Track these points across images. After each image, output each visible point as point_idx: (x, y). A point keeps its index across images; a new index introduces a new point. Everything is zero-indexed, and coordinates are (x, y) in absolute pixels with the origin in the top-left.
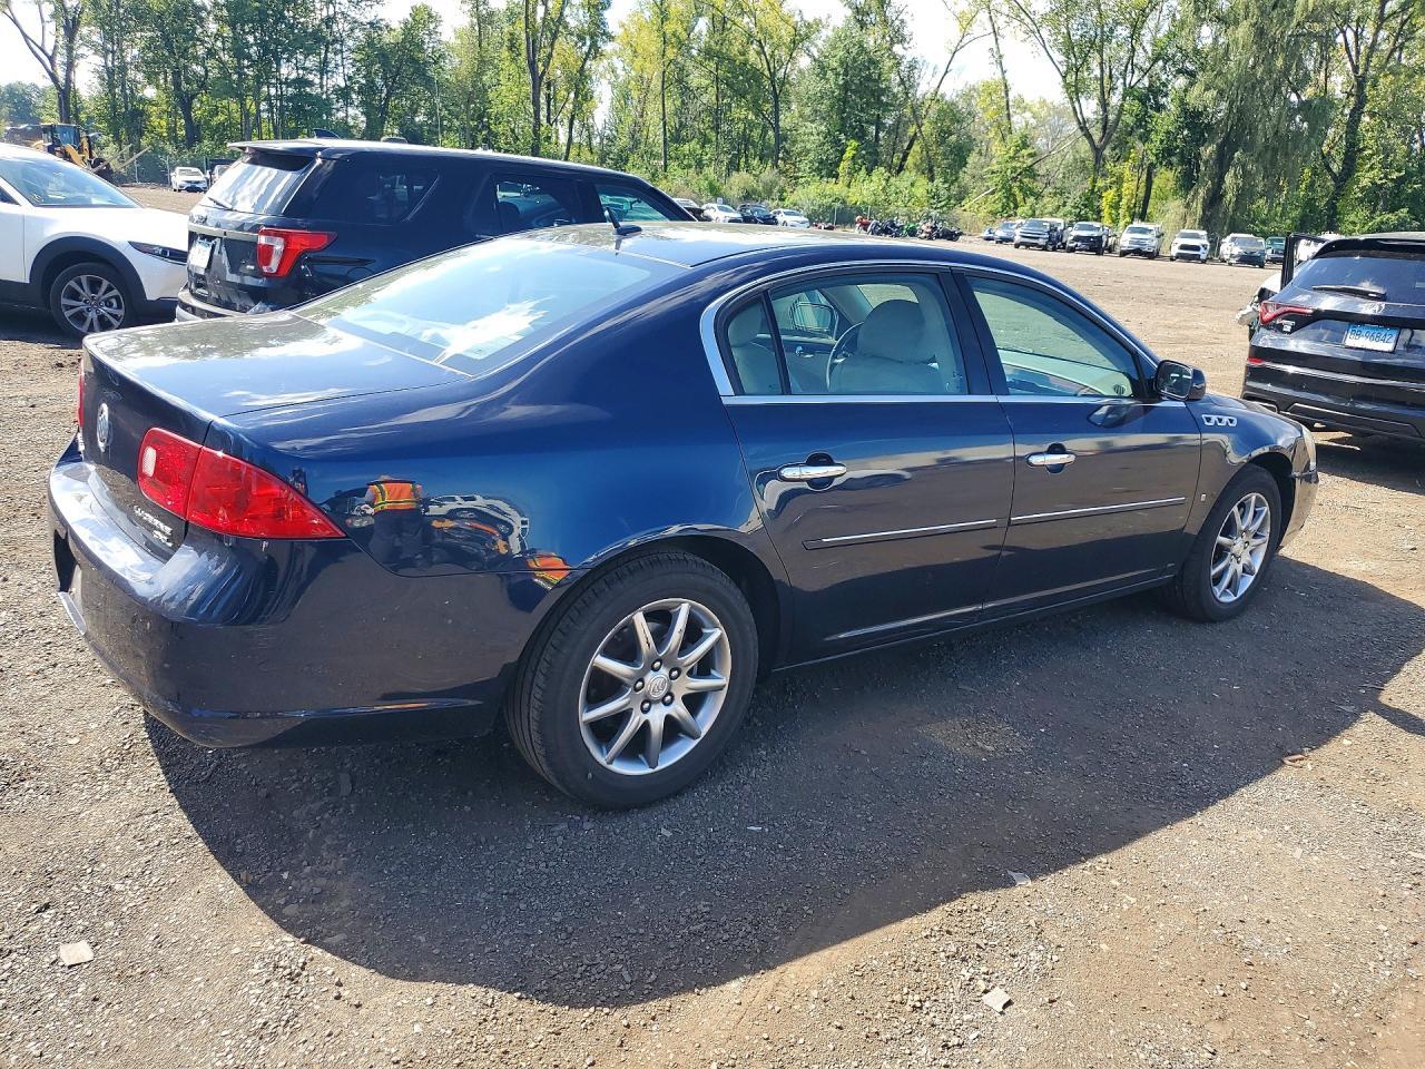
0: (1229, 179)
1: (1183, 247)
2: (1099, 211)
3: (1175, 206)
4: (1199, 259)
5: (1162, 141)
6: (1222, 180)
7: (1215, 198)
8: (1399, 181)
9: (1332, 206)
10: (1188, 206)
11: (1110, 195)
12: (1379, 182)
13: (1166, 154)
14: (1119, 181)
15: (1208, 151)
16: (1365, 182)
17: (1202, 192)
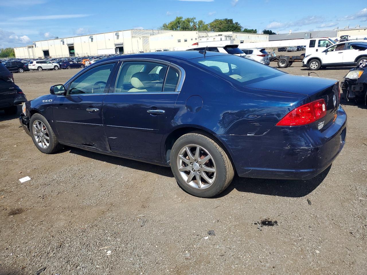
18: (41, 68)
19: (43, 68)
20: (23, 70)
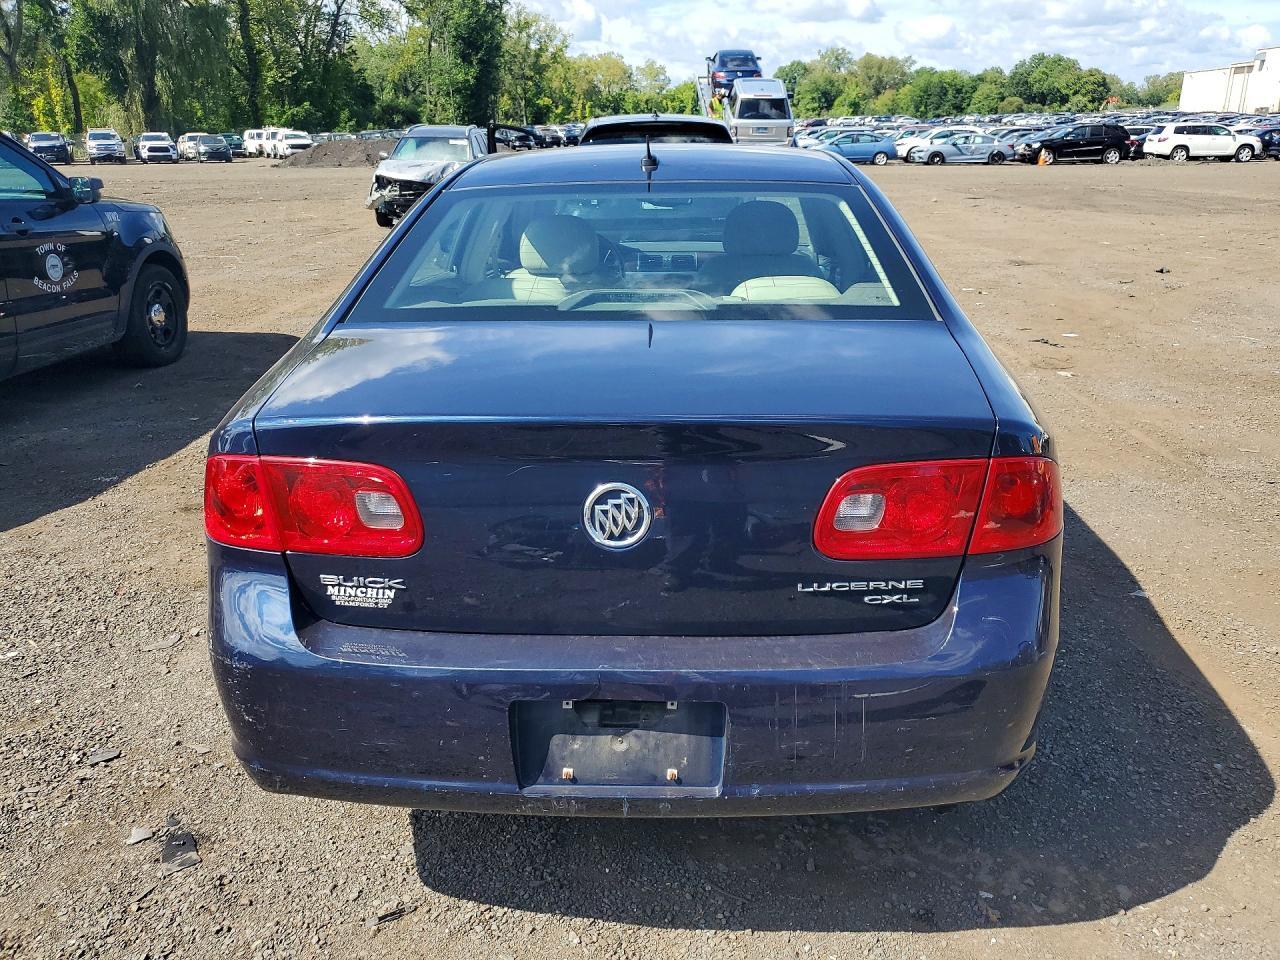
0: (158, 81)
1: (151, 149)
2: (31, 119)
3: (114, 112)
4: (171, 160)
5: (78, 46)
6: (152, 84)
7: (151, 101)
8: (294, 79)
9: (252, 103)
10: (127, 109)
11: (39, 103)
12: (280, 81)
13: (87, 58)
14: (44, 87)
15: (128, 55)
16: (269, 81)
17: (137, 96)
18: (1184, 153)
19: (1192, 153)
20: (1120, 155)
